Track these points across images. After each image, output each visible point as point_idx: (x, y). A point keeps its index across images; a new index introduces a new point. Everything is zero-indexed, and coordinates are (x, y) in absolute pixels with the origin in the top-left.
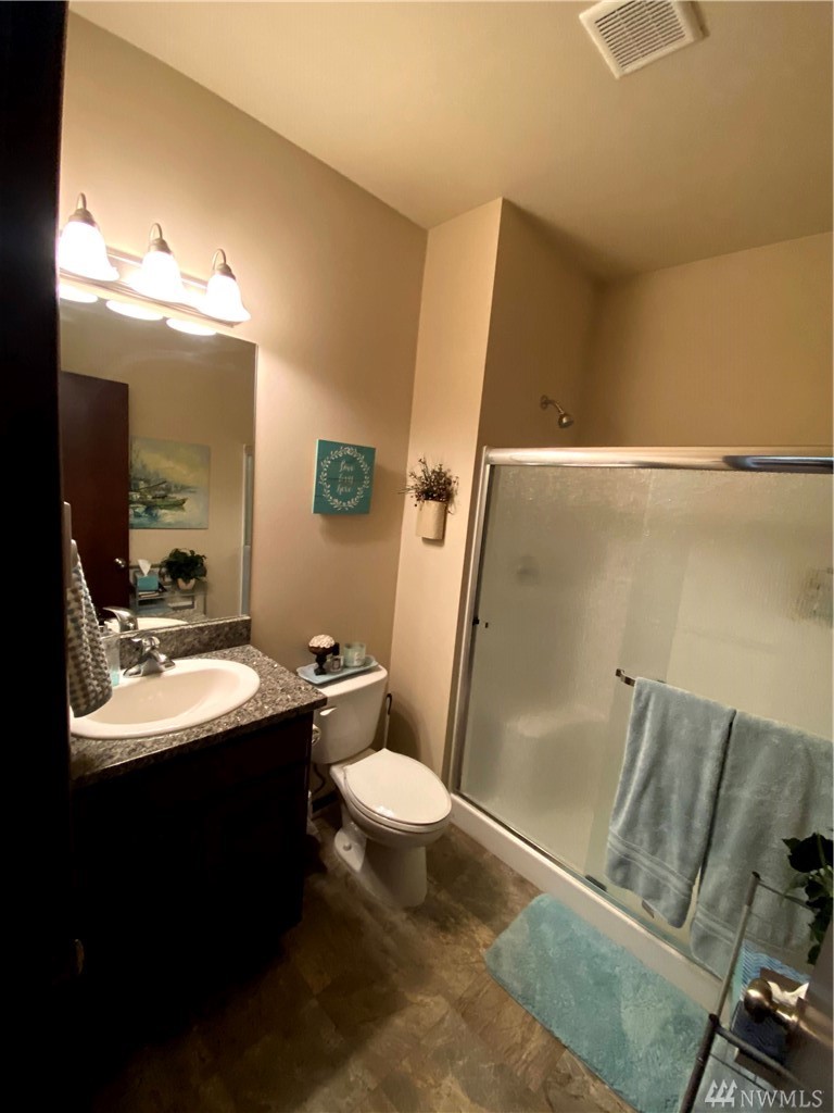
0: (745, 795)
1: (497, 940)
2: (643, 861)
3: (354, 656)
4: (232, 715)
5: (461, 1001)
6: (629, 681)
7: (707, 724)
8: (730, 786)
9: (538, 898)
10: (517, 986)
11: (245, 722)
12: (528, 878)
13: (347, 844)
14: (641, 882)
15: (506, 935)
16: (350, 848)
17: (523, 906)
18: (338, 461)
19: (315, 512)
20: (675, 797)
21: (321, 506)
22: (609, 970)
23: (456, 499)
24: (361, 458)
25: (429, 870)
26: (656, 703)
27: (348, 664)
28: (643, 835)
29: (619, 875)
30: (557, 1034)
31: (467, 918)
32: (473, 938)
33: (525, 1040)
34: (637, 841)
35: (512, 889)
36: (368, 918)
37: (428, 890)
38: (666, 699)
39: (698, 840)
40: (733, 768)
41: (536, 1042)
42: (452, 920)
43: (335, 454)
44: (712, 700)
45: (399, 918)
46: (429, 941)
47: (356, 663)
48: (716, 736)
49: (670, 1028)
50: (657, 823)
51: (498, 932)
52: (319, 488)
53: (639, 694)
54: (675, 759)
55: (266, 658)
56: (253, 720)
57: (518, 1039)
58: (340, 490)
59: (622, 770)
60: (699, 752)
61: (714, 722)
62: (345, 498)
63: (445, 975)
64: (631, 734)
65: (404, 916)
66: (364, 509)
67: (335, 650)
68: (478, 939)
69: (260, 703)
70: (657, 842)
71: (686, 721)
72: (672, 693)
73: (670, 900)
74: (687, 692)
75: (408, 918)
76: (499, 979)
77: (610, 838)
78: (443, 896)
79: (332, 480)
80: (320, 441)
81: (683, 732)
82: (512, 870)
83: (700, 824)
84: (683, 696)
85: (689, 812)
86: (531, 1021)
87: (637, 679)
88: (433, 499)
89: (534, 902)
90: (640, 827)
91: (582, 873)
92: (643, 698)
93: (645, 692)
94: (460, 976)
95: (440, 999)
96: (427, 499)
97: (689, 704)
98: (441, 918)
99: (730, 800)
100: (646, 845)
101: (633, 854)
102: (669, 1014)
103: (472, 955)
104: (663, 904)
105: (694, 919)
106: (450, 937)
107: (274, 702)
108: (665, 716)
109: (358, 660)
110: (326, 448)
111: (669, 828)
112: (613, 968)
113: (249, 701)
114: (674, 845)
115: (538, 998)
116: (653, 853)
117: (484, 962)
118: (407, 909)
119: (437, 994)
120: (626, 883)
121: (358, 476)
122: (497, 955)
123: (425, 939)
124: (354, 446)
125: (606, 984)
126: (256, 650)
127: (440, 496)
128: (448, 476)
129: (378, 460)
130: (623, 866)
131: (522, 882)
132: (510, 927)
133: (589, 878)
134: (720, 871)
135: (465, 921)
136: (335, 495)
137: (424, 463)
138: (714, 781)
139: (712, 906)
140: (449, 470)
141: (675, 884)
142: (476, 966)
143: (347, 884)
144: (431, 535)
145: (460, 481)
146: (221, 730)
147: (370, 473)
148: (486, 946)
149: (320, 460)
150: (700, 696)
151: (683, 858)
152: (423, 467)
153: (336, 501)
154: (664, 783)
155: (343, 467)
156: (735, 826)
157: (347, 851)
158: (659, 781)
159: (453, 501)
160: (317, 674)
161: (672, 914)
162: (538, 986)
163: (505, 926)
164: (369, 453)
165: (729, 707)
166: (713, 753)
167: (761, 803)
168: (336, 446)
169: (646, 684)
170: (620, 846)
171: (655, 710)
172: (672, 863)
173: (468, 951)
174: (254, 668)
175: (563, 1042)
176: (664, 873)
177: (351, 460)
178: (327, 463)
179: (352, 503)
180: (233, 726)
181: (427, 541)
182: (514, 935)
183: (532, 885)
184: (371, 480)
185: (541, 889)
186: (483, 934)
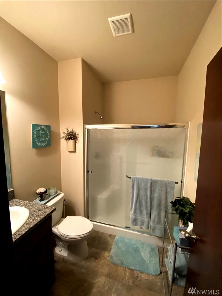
0: (156, 195)
1: (111, 254)
2: (139, 218)
3: (52, 191)
4: (25, 225)
5: (108, 274)
6: (129, 178)
7: (147, 183)
8: (153, 195)
9: (116, 238)
10: (119, 262)
11: (31, 226)
12: (112, 234)
13: (60, 250)
14: (139, 223)
15: (112, 251)
16: (61, 251)
17: (113, 241)
18: (39, 130)
19: (33, 148)
20: (143, 201)
21: (35, 146)
22: (136, 246)
23: (78, 139)
24: (46, 129)
25: (88, 245)
26: (136, 181)
27: (50, 195)
28: (138, 212)
29: (134, 223)
30: (132, 268)
31: (101, 252)
32: (104, 257)
33: (125, 274)
34: (137, 214)
35: (109, 239)
36: (74, 268)
37: (88, 250)
38: (138, 179)
39: (149, 208)
40: (153, 191)
41: (128, 273)
42: (98, 255)
43: (38, 128)
44: (147, 177)
45: (83, 263)
46: (94, 264)
47: (53, 194)
48: (149, 185)
49: (151, 252)
50: (141, 208)
51: (110, 251)
52: (34, 140)
53: (132, 180)
54: (142, 192)
55: (25, 201)
56: (34, 224)
57: (124, 275)
58: (41, 140)
59: (131, 199)
60: (146, 189)
61: (148, 182)
62: (42, 142)
63: (101, 270)
64: (132, 189)
65: (84, 261)
66: (49, 144)
67: (46, 192)
68: (106, 256)
69: (33, 218)
70: (141, 212)
71: (143, 183)
72: (139, 178)
73: (146, 224)
74: (142, 177)
75: (86, 261)
76: (114, 263)
77: (131, 215)
78: (93, 250)
79: (38, 137)
80: (33, 124)
81: (142, 186)
82: (107, 234)
83: (149, 205)
84: (141, 178)
85: (146, 203)
86: (125, 269)
87: (131, 177)
88: (72, 139)
89: (115, 239)
90: (137, 210)
91: (124, 227)
92: (133, 181)
93: (133, 179)
94: (105, 268)
95: (102, 277)
96: (70, 140)
97: (143, 179)
98: (95, 256)
99: (153, 198)
100: (139, 214)
101: (137, 217)
102: (149, 249)
103: (106, 261)
104: (144, 225)
105: (151, 226)
106: (99, 260)
107: (38, 215)
108: (138, 183)
109: (54, 193)
110: (34, 126)
111: (143, 208)
112: (136, 245)
113: (28, 218)
114: (145, 212)
115: (124, 262)
116: (141, 215)
117: (109, 261)
118: (84, 259)
119: (101, 277)
120: (136, 225)
121: (46, 135)
122: (112, 257)
123: (92, 264)
124: (44, 125)
125: (137, 250)
126: (19, 200)
127: (73, 139)
128: (75, 133)
129: (52, 129)
130: (135, 221)
131: (110, 236)
132: (112, 248)
133: (126, 227)
134: (154, 213)
135: (101, 253)
136: (39, 141)
137: (68, 129)
138: (150, 195)
139: (154, 221)
140: (75, 131)
141: (146, 220)
142: (108, 263)
143: (64, 261)
144: (72, 150)
145: (79, 134)
146: (24, 232)
147: (50, 134)
148: (108, 257)
149: (33, 130)
150: (144, 177)
151: (147, 214)
152: (67, 130)
153: (40, 143)
154: (140, 199)
155: (41, 132)
156: (155, 203)
157: (61, 252)
158: (139, 198)
159: (77, 140)
160: (41, 201)
161: (147, 227)
162: (123, 259)
163: (111, 249)
164: (49, 127)
165: (150, 178)
166: (149, 188)
167: (159, 196)
168: (38, 126)
169: (133, 177)
170: (133, 216)
171: (136, 183)
172: (145, 215)
173: (104, 261)
174: (22, 206)
175: (133, 269)
176: (144, 218)
177: (43, 130)
178: (35, 131)
179: (45, 143)
180: (28, 229)
181: (70, 152)
182: (114, 250)
183: (113, 235)
184: (50, 135)
185: (115, 235)
186: (106, 254)
